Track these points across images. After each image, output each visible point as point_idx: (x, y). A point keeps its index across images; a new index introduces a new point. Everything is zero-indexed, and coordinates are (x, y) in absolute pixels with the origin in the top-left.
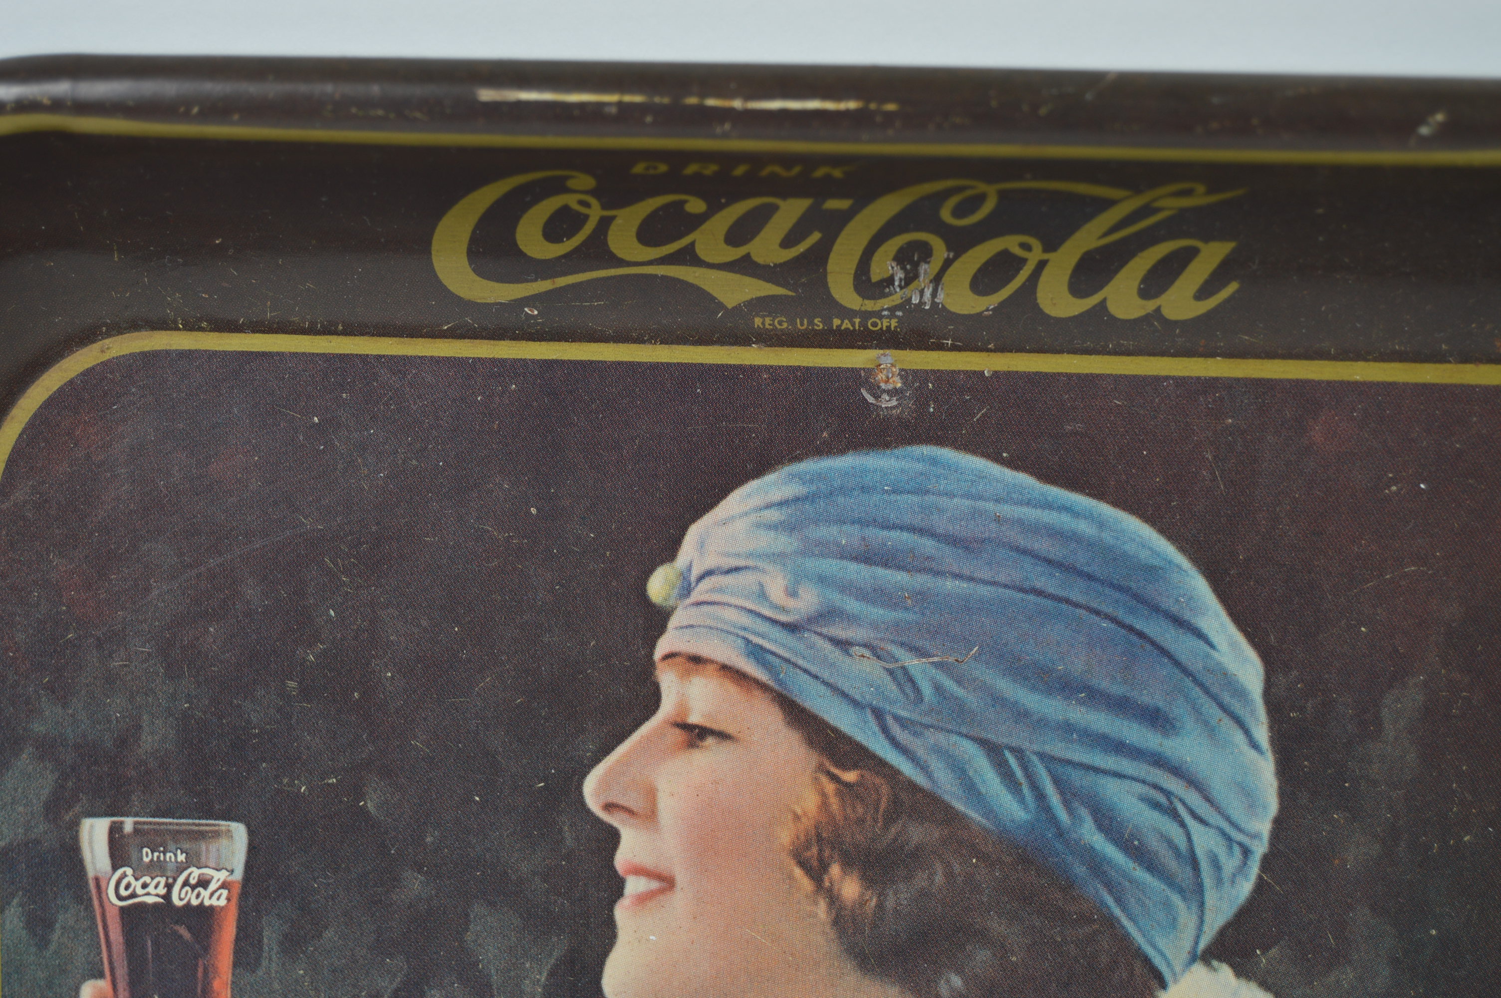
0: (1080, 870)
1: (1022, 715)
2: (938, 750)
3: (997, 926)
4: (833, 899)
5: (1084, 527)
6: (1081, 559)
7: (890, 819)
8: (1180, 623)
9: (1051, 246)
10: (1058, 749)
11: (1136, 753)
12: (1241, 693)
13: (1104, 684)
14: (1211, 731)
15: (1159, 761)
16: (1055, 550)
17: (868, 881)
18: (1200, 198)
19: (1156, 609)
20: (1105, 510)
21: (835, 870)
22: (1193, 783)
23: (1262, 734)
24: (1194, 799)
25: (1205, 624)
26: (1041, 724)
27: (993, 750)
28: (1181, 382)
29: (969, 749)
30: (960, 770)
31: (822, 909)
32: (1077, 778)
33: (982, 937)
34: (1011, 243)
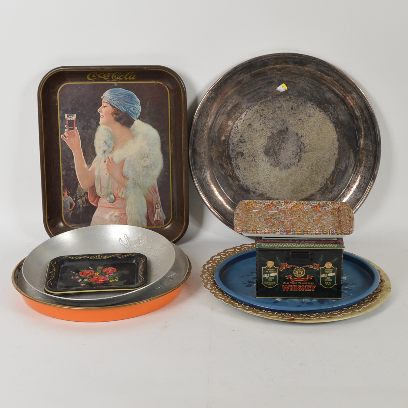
0: (129, 114)
1: (125, 104)
2: (120, 107)
3: (124, 118)
4: (114, 117)
5: (128, 92)
6: (128, 94)
7: (117, 111)
8: (134, 98)
9: (125, 75)
10: (127, 106)
11: (132, 106)
12: (138, 102)
13: (130, 102)
14: (137, 105)
15: (134, 107)
16: (126, 94)
17: (116, 115)
18: (133, 72)
19: (133, 97)
20: (129, 91)
21: (114, 115)
22: (136, 108)
23: (140, 105)
24: (136, 109)
25: (136, 98)
26: (126, 105)
27: (123, 107)
28: (134, 83)
29: (122, 107)
30: (121, 108)
31: (113, 117)
32: (129, 108)
33: (123, 119)
34: (123, 75)
